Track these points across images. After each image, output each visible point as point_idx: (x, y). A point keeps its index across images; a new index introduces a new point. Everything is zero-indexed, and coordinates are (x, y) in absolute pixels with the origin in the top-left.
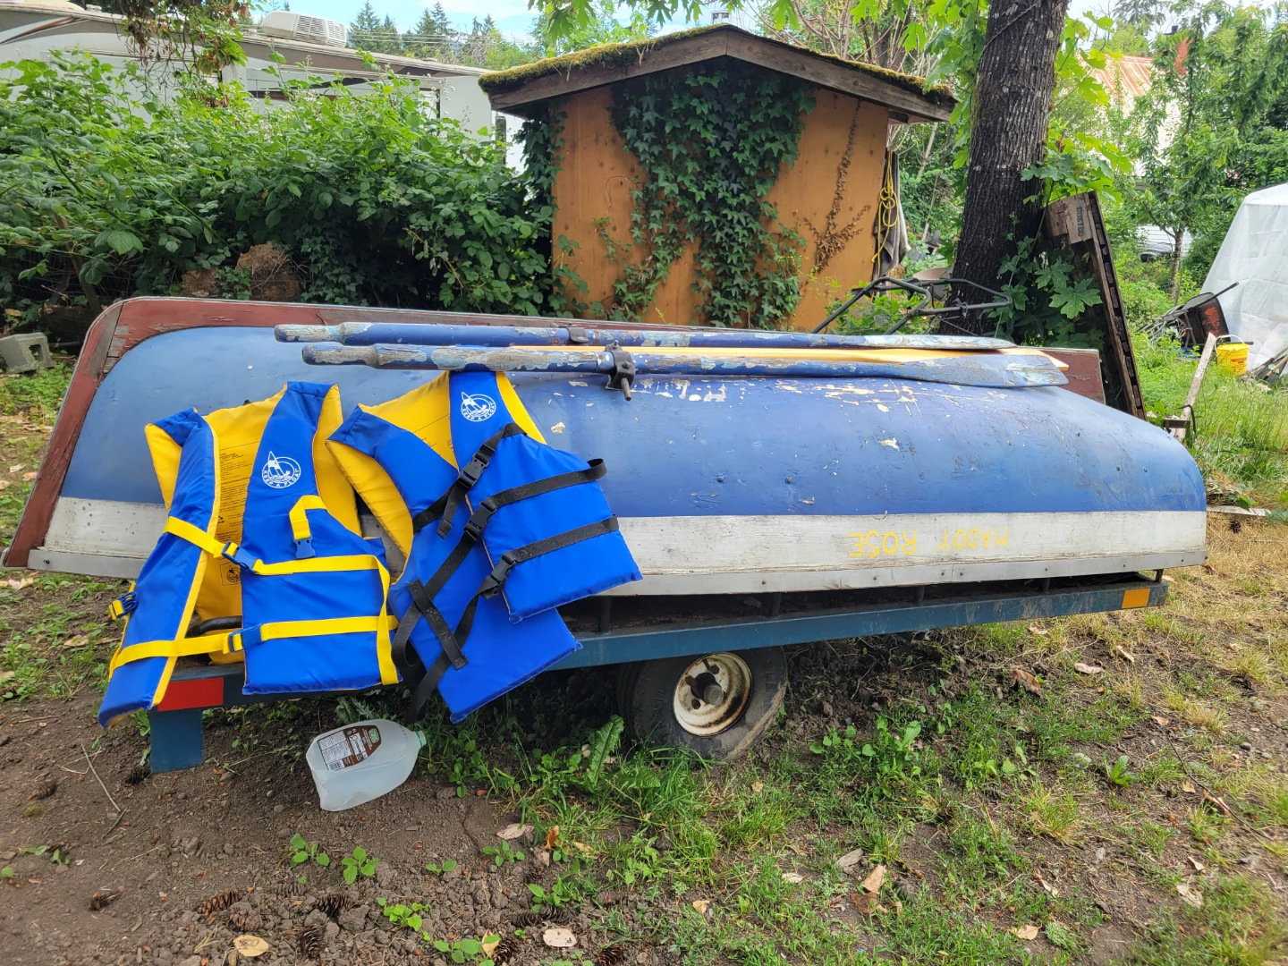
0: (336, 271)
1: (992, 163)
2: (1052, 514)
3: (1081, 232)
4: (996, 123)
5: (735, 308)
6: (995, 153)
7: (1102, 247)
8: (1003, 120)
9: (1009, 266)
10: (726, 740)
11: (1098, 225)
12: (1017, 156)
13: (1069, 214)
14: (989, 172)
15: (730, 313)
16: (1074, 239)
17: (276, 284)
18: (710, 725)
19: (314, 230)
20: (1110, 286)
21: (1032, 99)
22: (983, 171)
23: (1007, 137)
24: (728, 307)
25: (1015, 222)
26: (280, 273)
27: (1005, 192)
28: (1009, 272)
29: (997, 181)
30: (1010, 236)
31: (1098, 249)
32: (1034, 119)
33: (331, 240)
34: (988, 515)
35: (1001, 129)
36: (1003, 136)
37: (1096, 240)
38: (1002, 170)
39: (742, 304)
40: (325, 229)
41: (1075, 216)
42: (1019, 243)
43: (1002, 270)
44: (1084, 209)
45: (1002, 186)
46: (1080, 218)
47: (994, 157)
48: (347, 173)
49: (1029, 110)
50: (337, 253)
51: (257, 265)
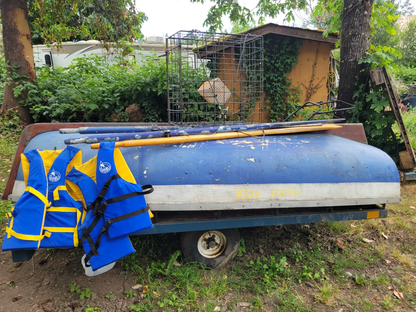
0: (152, 111)
1: (347, 59)
2: (320, 184)
3: (380, 81)
4: (348, 45)
6: (348, 56)
7: (388, 85)
8: (350, 44)
9: (356, 94)
10: (218, 260)
11: (386, 78)
12: (356, 56)
13: (375, 75)
14: (346, 63)
15: (277, 116)
16: (378, 83)
17: (136, 116)
18: (213, 255)
19: (146, 99)
20: (393, 99)
21: (361, 36)
22: (344, 62)
23: (352, 50)
24: (276, 114)
25: (357, 79)
26: (137, 112)
27: (353, 69)
28: (356, 97)
29: (350, 65)
30: (356, 84)
31: (387, 86)
32: (362, 42)
33: (151, 102)
34: (291, 184)
35: (350, 47)
36: (351, 49)
37: (386, 83)
38: (351, 61)
39: (281, 113)
40: (149, 99)
41: (377, 75)
42: (360, 86)
43: (354, 96)
44: (381, 72)
45: (352, 67)
46: (379, 76)
47: (348, 57)
48: (155, 81)
49: (360, 40)
50: (153, 105)
51: (131, 111)
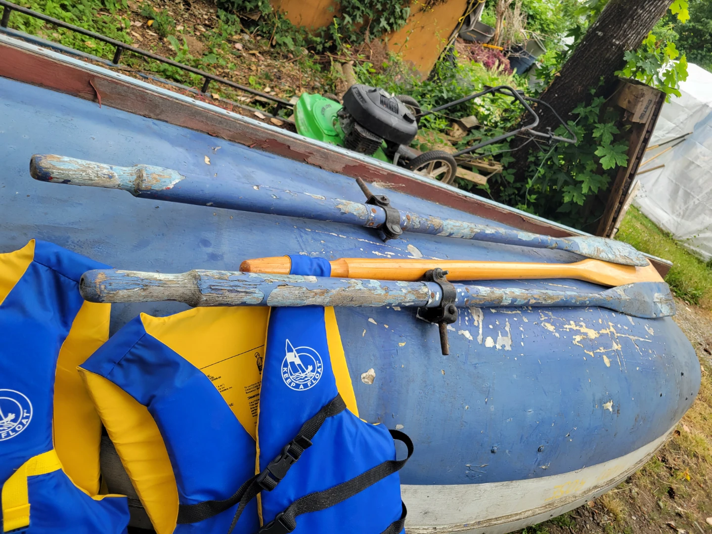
1: (612, 36)
3: (642, 117)
4: (631, 8)
5: (363, 12)
6: (618, 30)
7: (648, 132)
8: (636, 9)
9: (580, 110)
11: (654, 117)
12: (629, 39)
13: (642, 101)
14: (605, 41)
15: (358, 13)
16: (636, 119)
20: (637, 158)
21: (661, 4)
22: (602, 38)
23: (632, 22)
24: (358, 8)
25: (601, 83)
27: (607, 60)
28: (578, 115)
29: (608, 50)
30: (593, 91)
31: (644, 132)
32: (653, 18)
35: (632, 14)
36: (630, 20)
37: (647, 126)
38: (614, 44)
39: (368, 11)
41: (645, 103)
42: (596, 99)
43: (576, 111)
44: (653, 103)
45: (608, 55)
46: (647, 108)
47: (615, 33)
49: (654, 11)
